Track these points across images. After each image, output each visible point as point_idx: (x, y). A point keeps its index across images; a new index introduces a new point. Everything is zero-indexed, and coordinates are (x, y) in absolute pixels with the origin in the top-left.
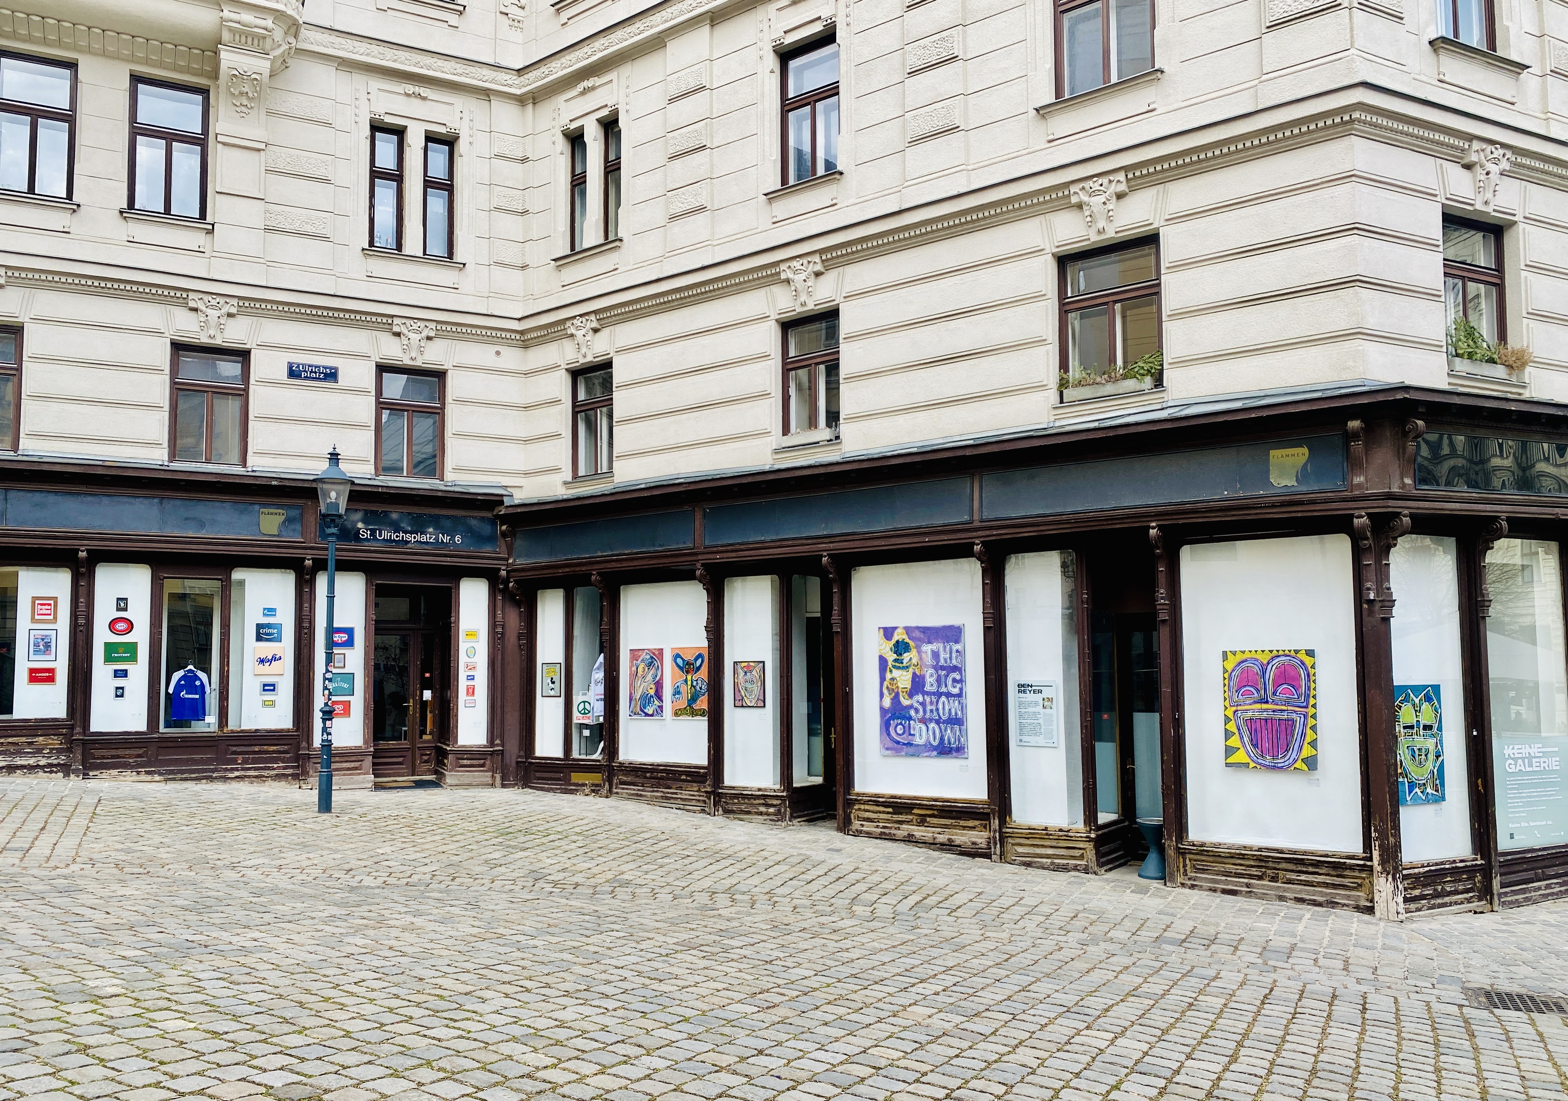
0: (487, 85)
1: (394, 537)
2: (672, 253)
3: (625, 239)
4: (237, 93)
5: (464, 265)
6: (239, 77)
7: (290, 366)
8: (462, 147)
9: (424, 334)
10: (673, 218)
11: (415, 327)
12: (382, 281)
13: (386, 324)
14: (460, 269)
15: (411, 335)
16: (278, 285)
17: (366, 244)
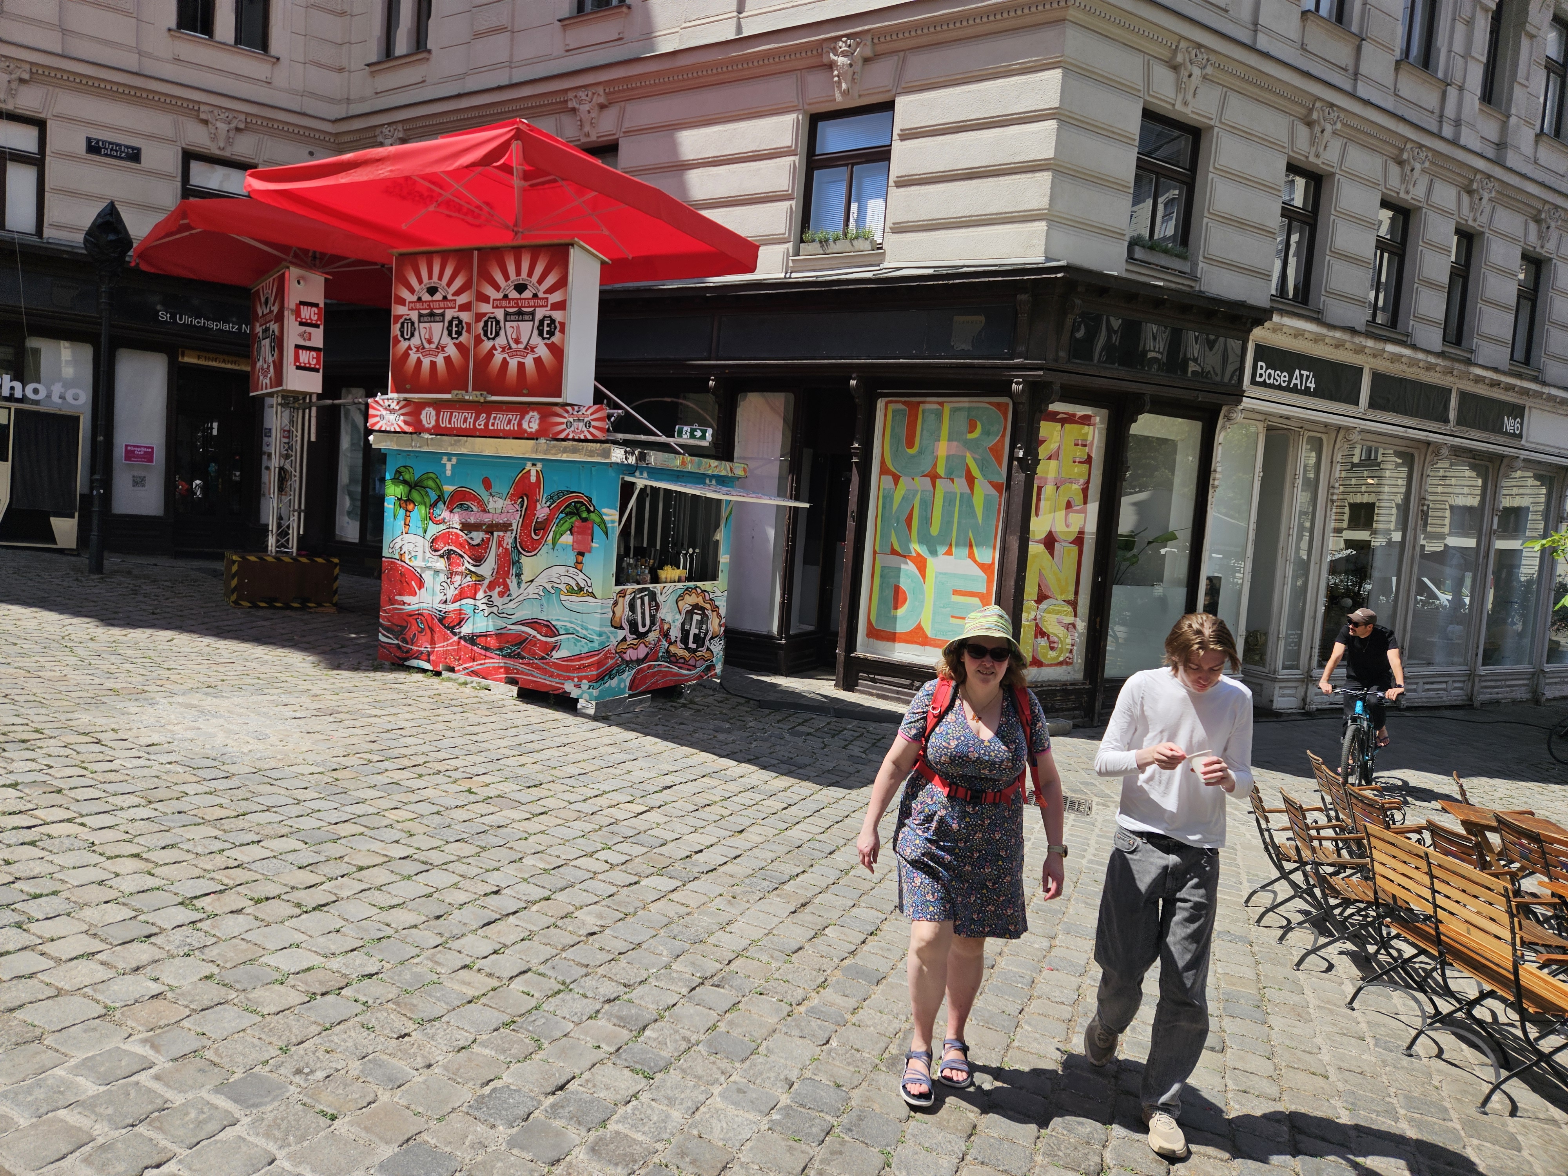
1: (195, 322)
2: (476, 70)
3: (434, 52)
5: (278, 59)
7: (89, 140)
9: (233, 125)
10: (477, 35)
11: (223, 116)
12: (189, 65)
13: (192, 110)
14: (274, 64)
15: (219, 124)
16: (75, 56)
17: (173, 25)
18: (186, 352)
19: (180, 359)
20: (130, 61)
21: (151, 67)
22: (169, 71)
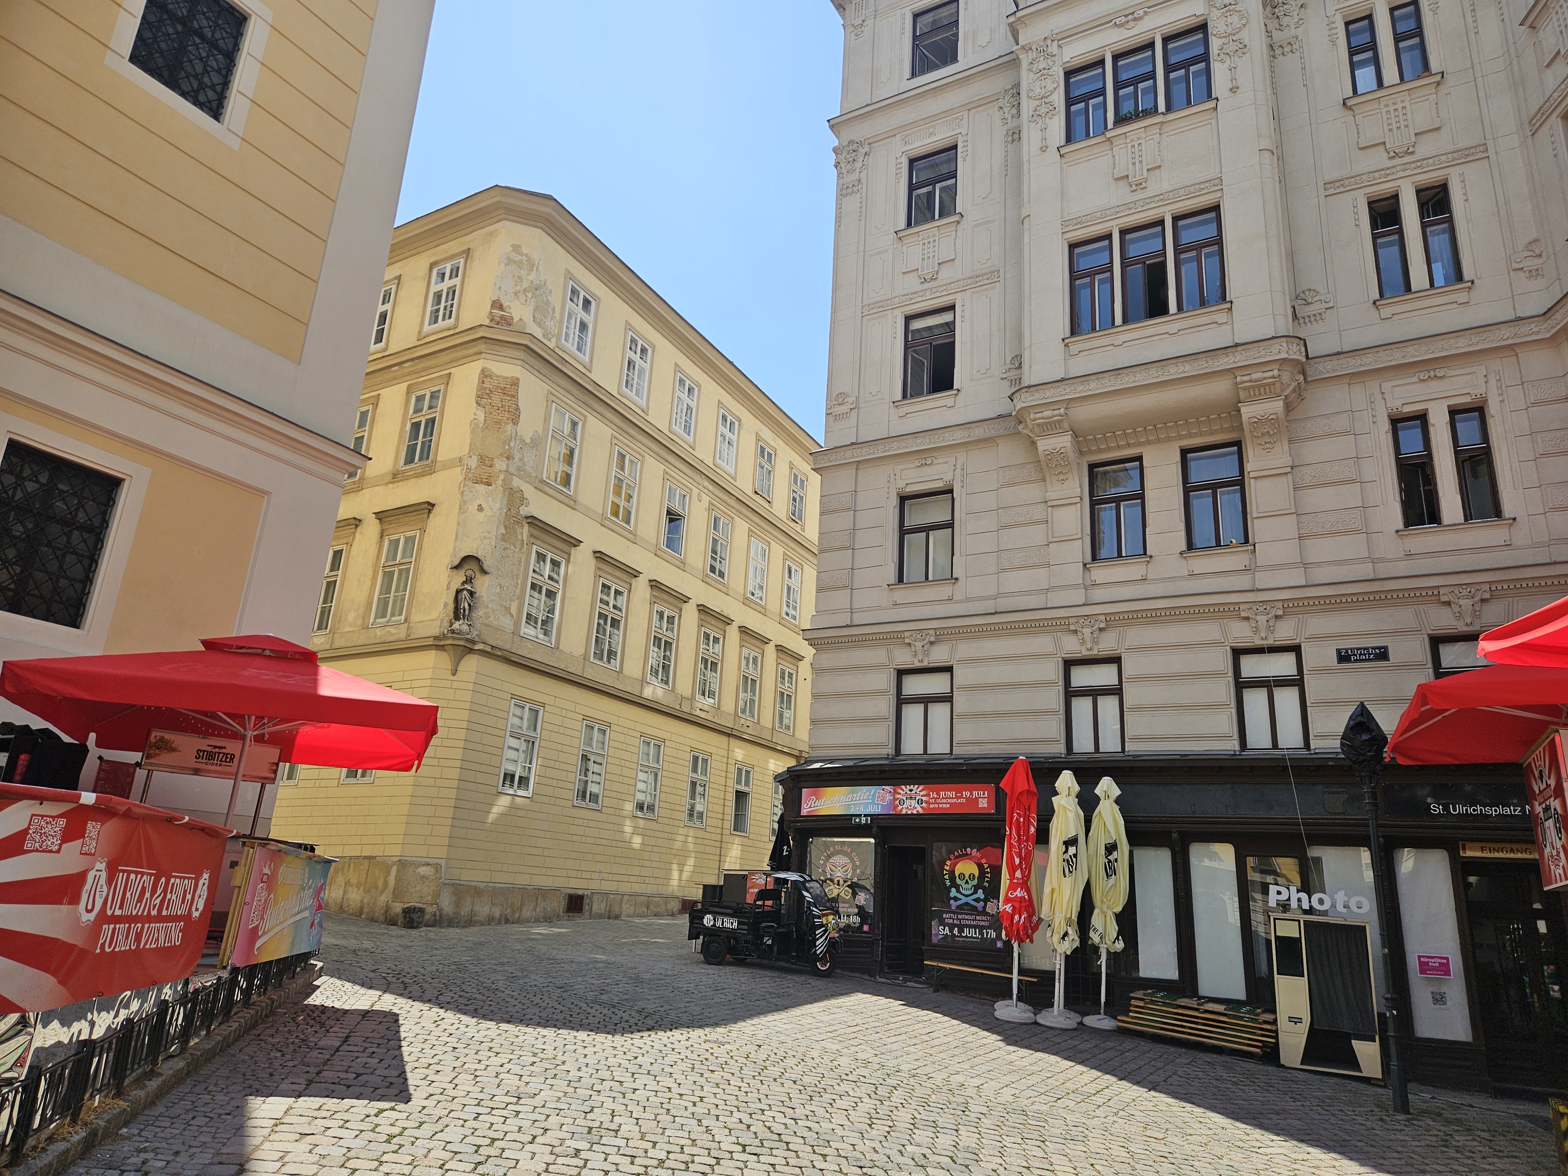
0: (1510, 342)
1: (1470, 810)
4: (1260, 435)
5: (1514, 519)
6: (1258, 422)
7: (1339, 651)
8: (1493, 408)
9: (1477, 598)
11: (1464, 593)
12: (1422, 556)
13: (1433, 596)
14: (1511, 525)
15: (1461, 602)
16: (1317, 583)
17: (1401, 526)
18: (1467, 844)
19: (1461, 854)
20: (1365, 571)
21: (1384, 570)
22: (1403, 568)
